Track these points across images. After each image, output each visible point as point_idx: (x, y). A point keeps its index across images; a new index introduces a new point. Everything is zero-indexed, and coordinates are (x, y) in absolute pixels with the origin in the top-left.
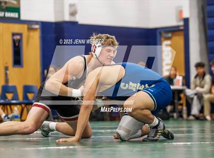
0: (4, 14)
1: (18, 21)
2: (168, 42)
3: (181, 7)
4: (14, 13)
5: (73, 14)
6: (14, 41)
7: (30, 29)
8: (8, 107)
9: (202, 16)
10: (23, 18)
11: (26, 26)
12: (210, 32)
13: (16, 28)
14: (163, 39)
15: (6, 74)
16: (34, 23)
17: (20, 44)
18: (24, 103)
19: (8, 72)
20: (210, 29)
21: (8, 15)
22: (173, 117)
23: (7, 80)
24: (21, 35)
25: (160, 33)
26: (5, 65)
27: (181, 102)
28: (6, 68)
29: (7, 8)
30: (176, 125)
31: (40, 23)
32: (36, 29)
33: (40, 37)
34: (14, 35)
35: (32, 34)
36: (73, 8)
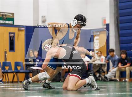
0: (5, 22)
1: (13, 25)
2: (97, 37)
3: (105, 17)
4: (11, 22)
5: (44, 22)
6: (10, 37)
7: (19, 30)
8: (6, 74)
9: (116, 23)
10: (15, 24)
11: (17, 29)
12: (121, 32)
13: (12, 30)
15: (5, 56)
16: (22, 27)
17: (14, 38)
18: (15, 72)
19: (6, 54)
20: (121, 30)
21: (7, 22)
22: (99, 79)
23: (6, 59)
24: (14, 33)
26: (6, 51)
28: (6, 52)
29: (6, 18)
30: (100, 84)
31: (25, 27)
32: (23, 30)
33: (25, 34)
34: (10, 33)
35: (20, 33)
36: (44, 18)
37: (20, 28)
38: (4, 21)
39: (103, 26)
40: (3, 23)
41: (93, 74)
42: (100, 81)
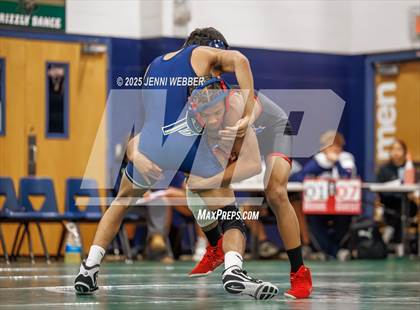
0: (31, 21)
1: (60, 35)
2: (390, 86)
4: (53, 19)
5: (181, 22)
6: (50, 81)
7: (86, 54)
10: (71, 29)
11: (77, 48)
13: (56, 51)
14: (378, 79)
15: (31, 153)
16: (96, 41)
17: (64, 85)
19: (35, 149)
21: (38, 21)
22: (394, 252)
23: (32, 169)
24: (65, 66)
25: (373, 66)
26: (33, 133)
27: (416, 219)
28: (32, 141)
29: (36, 7)
30: (400, 273)
31: (108, 41)
32: (100, 54)
33: (108, 71)
34: (50, 66)
35: (90, 64)
36: (182, 9)
37: (89, 45)
38: (27, 19)
39: (413, 40)
40: (22, 23)
41: (371, 230)
42: (399, 259)
